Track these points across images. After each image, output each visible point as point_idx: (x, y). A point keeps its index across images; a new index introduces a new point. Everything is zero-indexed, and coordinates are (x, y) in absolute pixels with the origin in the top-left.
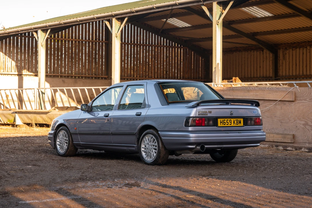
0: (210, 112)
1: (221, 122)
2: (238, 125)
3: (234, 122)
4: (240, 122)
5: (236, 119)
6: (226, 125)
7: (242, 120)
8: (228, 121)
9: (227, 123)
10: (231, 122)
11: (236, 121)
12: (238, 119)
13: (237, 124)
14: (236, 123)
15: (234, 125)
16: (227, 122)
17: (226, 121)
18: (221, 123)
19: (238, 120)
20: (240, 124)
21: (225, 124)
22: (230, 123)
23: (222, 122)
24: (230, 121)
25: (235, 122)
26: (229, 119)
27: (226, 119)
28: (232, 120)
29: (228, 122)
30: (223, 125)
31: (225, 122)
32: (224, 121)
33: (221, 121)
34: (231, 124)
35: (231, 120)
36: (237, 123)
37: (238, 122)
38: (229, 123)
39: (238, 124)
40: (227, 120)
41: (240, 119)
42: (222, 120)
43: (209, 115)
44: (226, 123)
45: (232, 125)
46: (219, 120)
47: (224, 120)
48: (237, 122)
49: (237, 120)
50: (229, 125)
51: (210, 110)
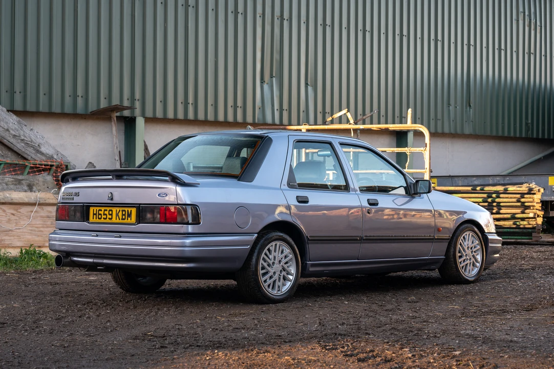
0: (77, 194)
1: (94, 214)
2: (126, 221)
3: (117, 215)
4: (129, 215)
5: (121, 209)
6: (102, 220)
7: (134, 211)
8: (106, 212)
9: (105, 217)
10: (112, 215)
11: (121, 212)
12: (126, 209)
15: (118, 221)
16: (104, 214)
18: (95, 216)
19: (125, 211)
20: (129, 219)
22: (110, 217)
23: (96, 214)
24: (110, 212)
25: (120, 214)
26: (108, 209)
27: (103, 209)
28: (114, 210)
29: (106, 215)
30: (98, 220)
31: (101, 214)
32: (100, 212)
34: (111, 219)
35: (112, 211)
36: (124, 217)
37: (125, 215)
39: (125, 219)
41: (129, 209)
42: (96, 210)
44: (103, 216)
45: (114, 220)
46: (91, 209)
47: (99, 210)
48: (123, 215)
49: (123, 211)
50: (108, 220)
51: (77, 190)
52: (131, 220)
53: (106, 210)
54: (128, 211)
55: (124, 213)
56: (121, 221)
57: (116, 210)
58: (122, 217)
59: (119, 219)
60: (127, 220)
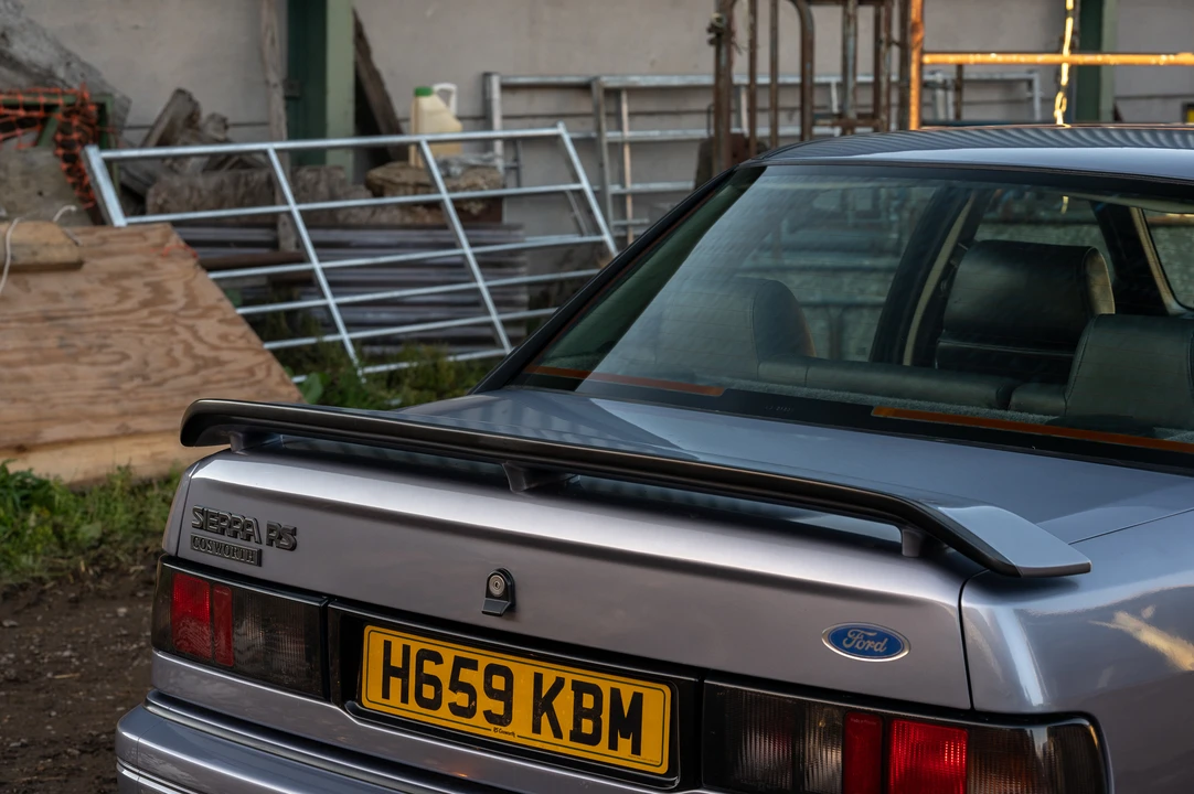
0: (285, 538)
1: (389, 671)
2: (600, 752)
3: (543, 704)
4: (628, 724)
5: (571, 676)
6: (443, 717)
7: (657, 706)
8: (466, 675)
9: (462, 699)
10: (506, 696)
11: (568, 693)
12: (606, 684)
13: (577, 736)
14: (567, 725)
15: (545, 740)
16: (456, 686)
17: (443, 672)
18: (395, 683)
19: (596, 691)
20: (625, 744)
21: (435, 704)
22: (498, 707)
23: (402, 673)
24: (498, 683)
25: (564, 704)
26: (484, 659)
27: (449, 654)
28: (524, 672)
29: (468, 689)
30: (413, 710)
31: (435, 681)
32: (429, 667)
33: (396, 662)
34: (505, 719)
35: (508, 675)
36: (587, 726)
37: (594, 714)
38: (485, 703)
39: (594, 739)
40: (460, 663)
41: (627, 691)
42: (406, 649)
43: (276, 565)
44: (449, 696)
45: (520, 728)
46: (374, 641)
47: (424, 655)
48: (580, 713)
49: (579, 688)
50: (478, 725)
51: (285, 517)
52: (636, 750)
53: (473, 665)
54: (615, 694)
55: (588, 701)
56: (566, 746)
57: (538, 678)
58: (577, 724)
59: (557, 733)
60: (613, 745)
